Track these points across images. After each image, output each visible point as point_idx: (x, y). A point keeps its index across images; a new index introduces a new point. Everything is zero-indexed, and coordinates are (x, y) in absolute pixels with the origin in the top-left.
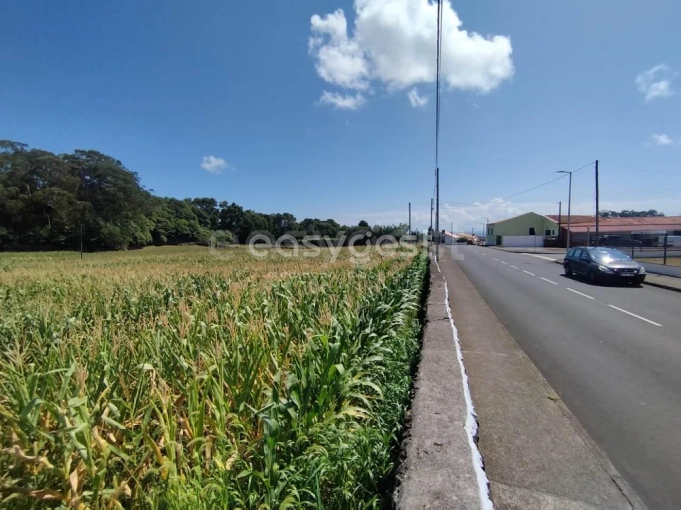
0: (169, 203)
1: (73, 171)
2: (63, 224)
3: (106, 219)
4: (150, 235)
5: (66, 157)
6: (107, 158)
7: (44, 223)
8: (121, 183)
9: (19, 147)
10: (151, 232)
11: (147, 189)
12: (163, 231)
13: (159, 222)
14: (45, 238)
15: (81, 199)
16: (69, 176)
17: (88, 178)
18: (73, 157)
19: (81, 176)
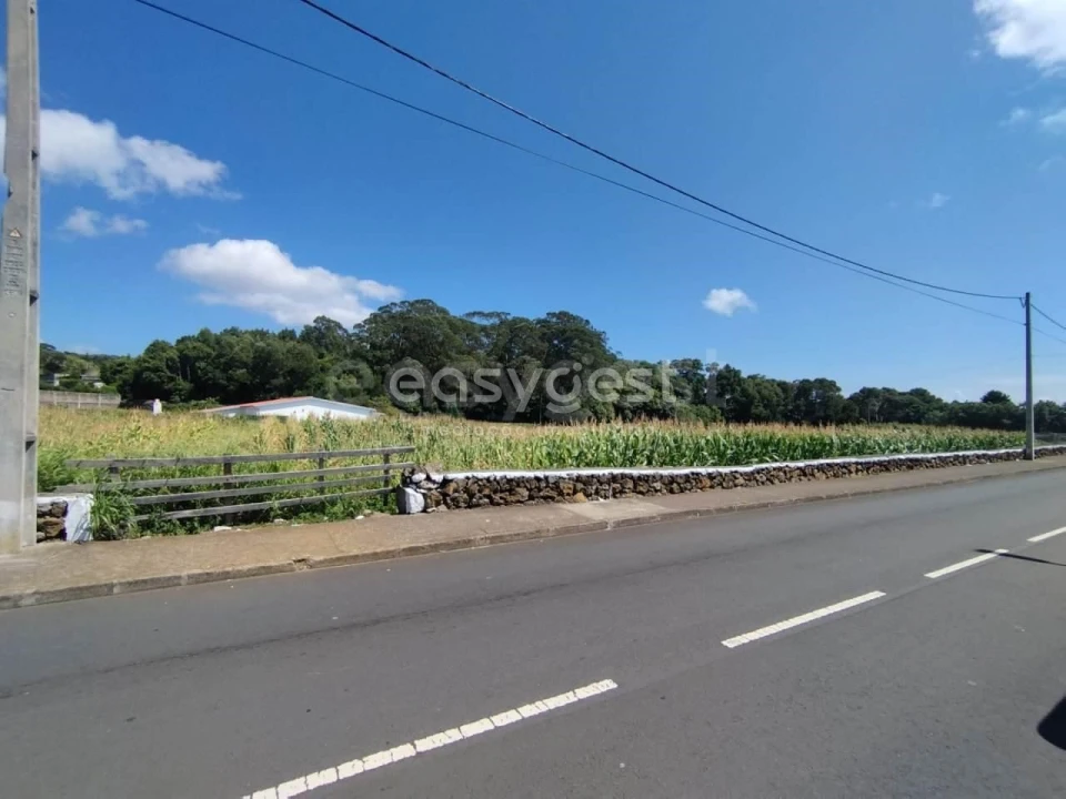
1: (543, 337)
4: (612, 409)
5: (539, 321)
6: (575, 318)
9: (503, 317)
11: (613, 351)
12: (626, 406)
16: (539, 343)
17: (556, 342)
18: (545, 321)
19: (550, 341)
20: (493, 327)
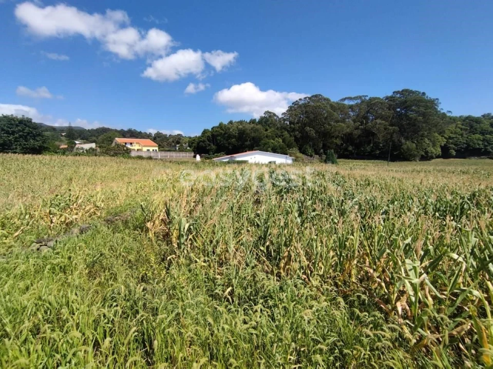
0: (464, 121)
1: (390, 107)
2: (379, 143)
3: (407, 138)
4: (439, 149)
5: (387, 98)
6: (414, 92)
7: (369, 143)
8: (422, 109)
9: (363, 98)
10: (441, 146)
12: (453, 146)
13: (450, 138)
14: (368, 152)
15: (392, 125)
16: (387, 111)
17: (399, 110)
18: (391, 97)
19: (394, 109)
20: (357, 105)
